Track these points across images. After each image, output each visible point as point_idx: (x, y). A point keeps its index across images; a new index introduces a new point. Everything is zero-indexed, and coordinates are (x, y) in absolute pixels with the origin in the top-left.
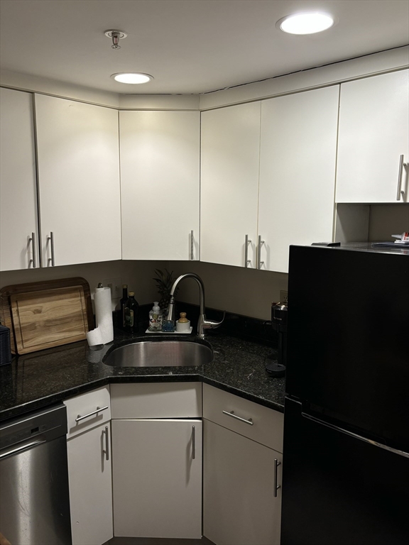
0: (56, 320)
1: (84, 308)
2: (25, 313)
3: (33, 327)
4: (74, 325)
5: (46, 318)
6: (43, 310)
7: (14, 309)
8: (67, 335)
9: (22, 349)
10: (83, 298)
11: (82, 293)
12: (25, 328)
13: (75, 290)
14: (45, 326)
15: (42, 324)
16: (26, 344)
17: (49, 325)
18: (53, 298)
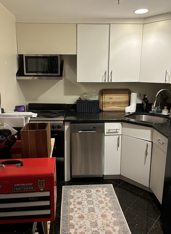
0: (117, 102)
1: (128, 100)
2: (107, 98)
3: (109, 103)
4: (123, 105)
5: (113, 101)
6: (113, 98)
7: (103, 96)
8: (120, 108)
9: (104, 109)
10: (128, 96)
11: (128, 94)
12: (106, 103)
13: (125, 93)
14: (113, 103)
15: (112, 103)
16: (106, 108)
17: (114, 103)
18: (117, 95)
